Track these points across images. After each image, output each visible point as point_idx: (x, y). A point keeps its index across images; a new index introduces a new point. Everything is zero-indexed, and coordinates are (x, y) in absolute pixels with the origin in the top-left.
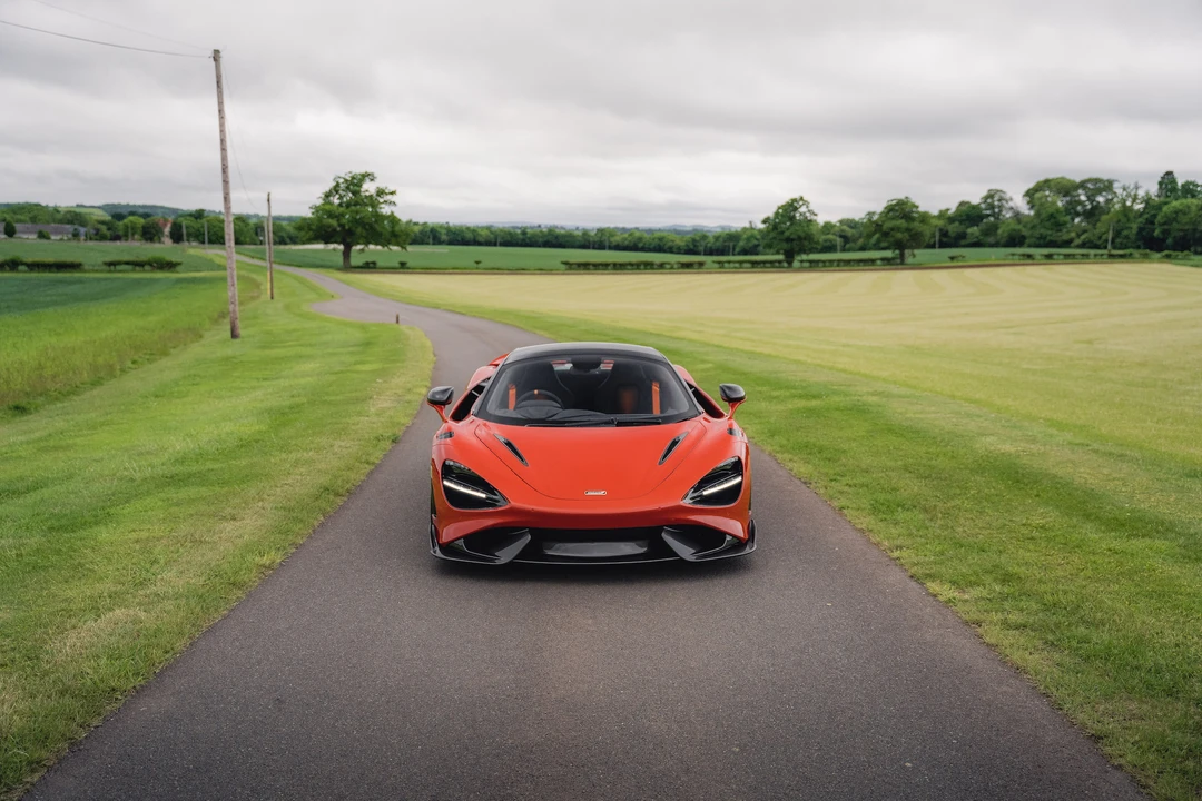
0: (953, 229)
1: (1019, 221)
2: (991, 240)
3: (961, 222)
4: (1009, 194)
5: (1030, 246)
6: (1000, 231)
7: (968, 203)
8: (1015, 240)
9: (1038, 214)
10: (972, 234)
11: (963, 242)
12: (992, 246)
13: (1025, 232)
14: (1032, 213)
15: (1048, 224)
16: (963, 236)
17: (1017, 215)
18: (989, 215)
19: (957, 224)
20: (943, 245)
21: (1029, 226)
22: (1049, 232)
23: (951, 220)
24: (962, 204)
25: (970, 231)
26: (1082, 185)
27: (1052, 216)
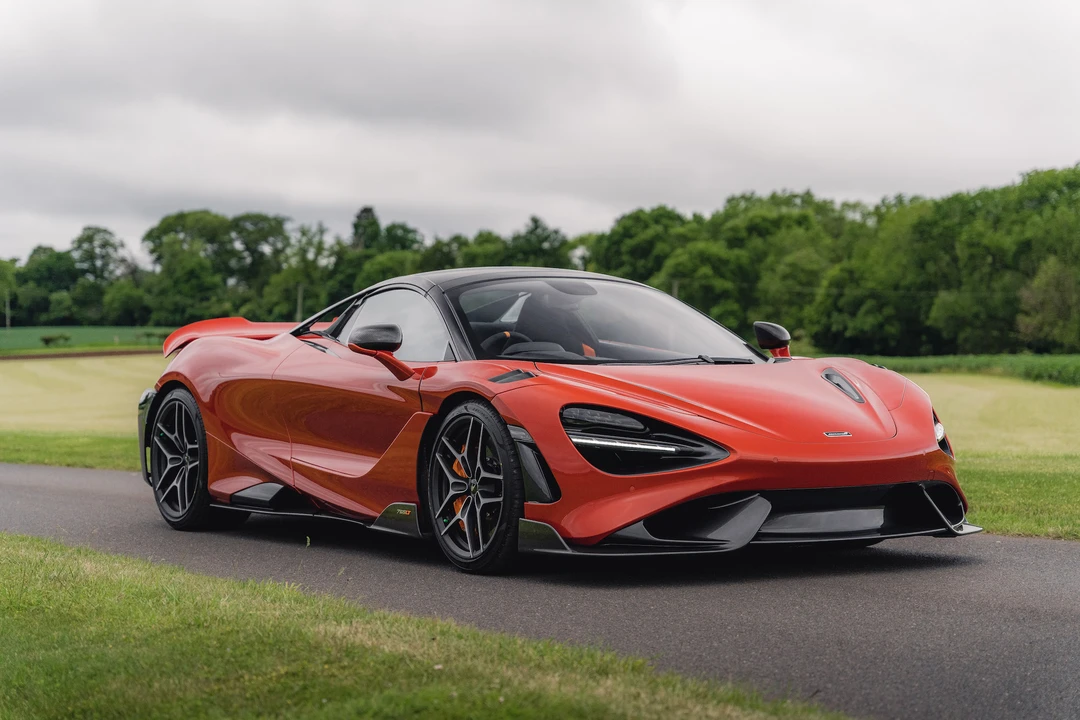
0: (29, 292)
1: (139, 281)
3: (39, 282)
6: (108, 297)
7: (49, 249)
9: (169, 271)
10: (60, 303)
11: (44, 317)
14: (158, 269)
15: (185, 288)
16: (44, 305)
17: (134, 271)
18: (84, 272)
19: (31, 285)
20: (16, 323)
21: (156, 290)
23: (22, 277)
24: (38, 250)
25: (55, 296)
26: (235, 224)
27: (192, 274)
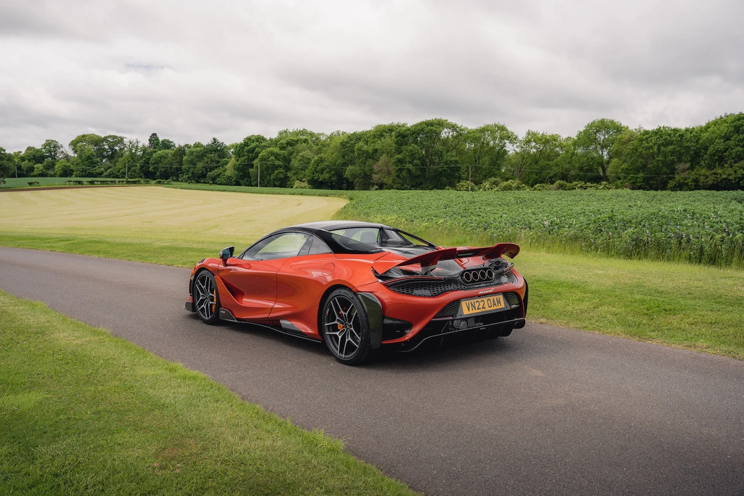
0: (25, 164)
1: (68, 161)
2: (51, 172)
3: (29, 161)
4: (60, 142)
5: (76, 176)
6: (56, 166)
7: (34, 148)
8: (66, 173)
9: (80, 156)
10: (38, 168)
11: (32, 174)
12: (51, 176)
13: (72, 167)
14: (76, 155)
15: (86, 163)
16: (31, 169)
17: (67, 157)
18: (48, 156)
19: (27, 161)
20: (20, 176)
21: (75, 164)
22: (88, 168)
23: (23, 159)
24: (29, 148)
25: (36, 166)
26: (105, 139)
27: (89, 158)
